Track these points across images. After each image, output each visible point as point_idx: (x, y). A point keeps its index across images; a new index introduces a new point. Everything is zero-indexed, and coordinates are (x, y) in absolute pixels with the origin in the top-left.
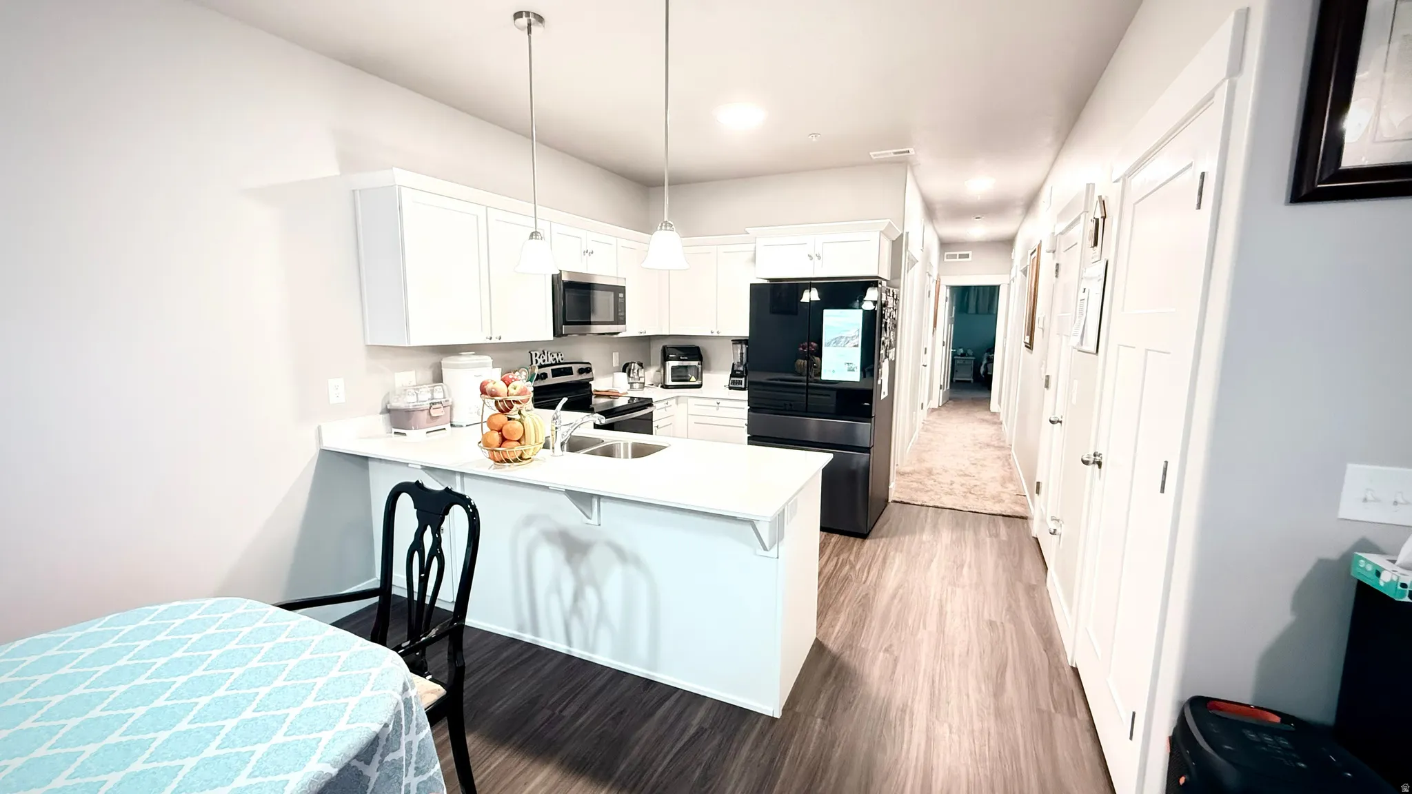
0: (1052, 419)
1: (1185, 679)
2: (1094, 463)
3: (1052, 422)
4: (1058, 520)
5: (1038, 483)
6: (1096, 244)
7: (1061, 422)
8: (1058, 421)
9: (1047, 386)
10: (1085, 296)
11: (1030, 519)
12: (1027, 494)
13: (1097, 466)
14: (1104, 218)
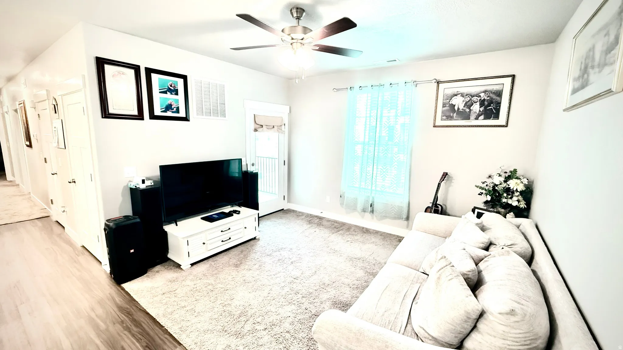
0: (53, 173)
1: (105, 215)
2: (73, 182)
3: (52, 174)
4: (64, 207)
5: (52, 200)
6: (56, 113)
7: (57, 174)
8: (55, 174)
9: (46, 162)
10: (56, 129)
11: (52, 216)
12: (46, 207)
13: (74, 183)
14: (57, 105)
